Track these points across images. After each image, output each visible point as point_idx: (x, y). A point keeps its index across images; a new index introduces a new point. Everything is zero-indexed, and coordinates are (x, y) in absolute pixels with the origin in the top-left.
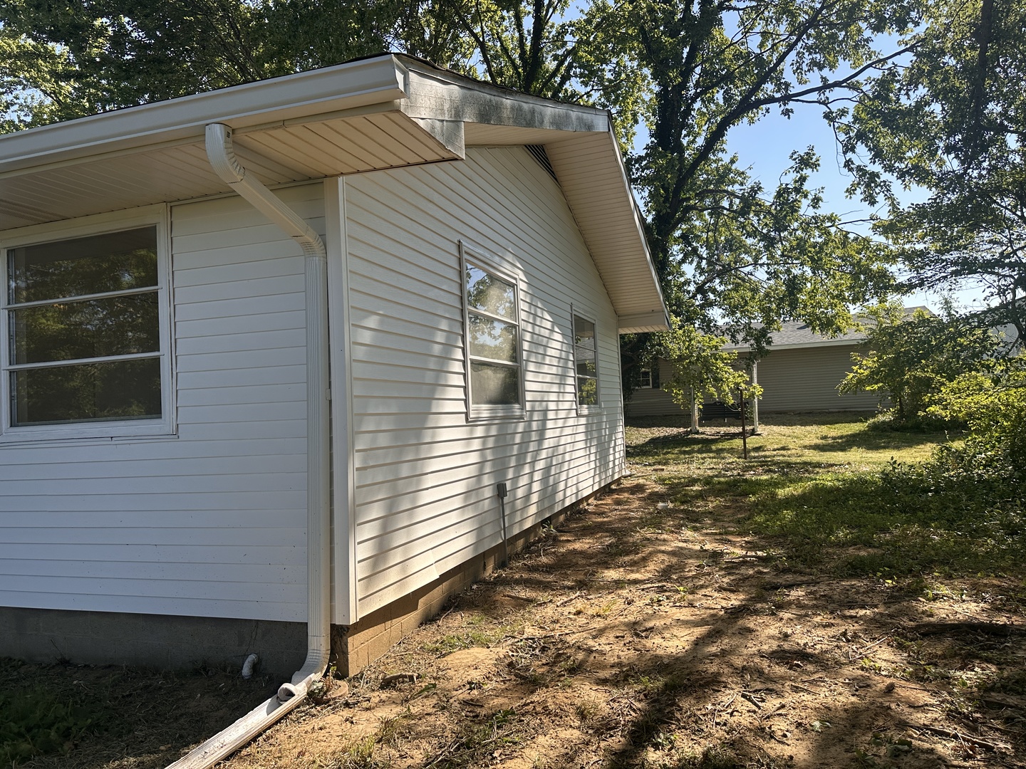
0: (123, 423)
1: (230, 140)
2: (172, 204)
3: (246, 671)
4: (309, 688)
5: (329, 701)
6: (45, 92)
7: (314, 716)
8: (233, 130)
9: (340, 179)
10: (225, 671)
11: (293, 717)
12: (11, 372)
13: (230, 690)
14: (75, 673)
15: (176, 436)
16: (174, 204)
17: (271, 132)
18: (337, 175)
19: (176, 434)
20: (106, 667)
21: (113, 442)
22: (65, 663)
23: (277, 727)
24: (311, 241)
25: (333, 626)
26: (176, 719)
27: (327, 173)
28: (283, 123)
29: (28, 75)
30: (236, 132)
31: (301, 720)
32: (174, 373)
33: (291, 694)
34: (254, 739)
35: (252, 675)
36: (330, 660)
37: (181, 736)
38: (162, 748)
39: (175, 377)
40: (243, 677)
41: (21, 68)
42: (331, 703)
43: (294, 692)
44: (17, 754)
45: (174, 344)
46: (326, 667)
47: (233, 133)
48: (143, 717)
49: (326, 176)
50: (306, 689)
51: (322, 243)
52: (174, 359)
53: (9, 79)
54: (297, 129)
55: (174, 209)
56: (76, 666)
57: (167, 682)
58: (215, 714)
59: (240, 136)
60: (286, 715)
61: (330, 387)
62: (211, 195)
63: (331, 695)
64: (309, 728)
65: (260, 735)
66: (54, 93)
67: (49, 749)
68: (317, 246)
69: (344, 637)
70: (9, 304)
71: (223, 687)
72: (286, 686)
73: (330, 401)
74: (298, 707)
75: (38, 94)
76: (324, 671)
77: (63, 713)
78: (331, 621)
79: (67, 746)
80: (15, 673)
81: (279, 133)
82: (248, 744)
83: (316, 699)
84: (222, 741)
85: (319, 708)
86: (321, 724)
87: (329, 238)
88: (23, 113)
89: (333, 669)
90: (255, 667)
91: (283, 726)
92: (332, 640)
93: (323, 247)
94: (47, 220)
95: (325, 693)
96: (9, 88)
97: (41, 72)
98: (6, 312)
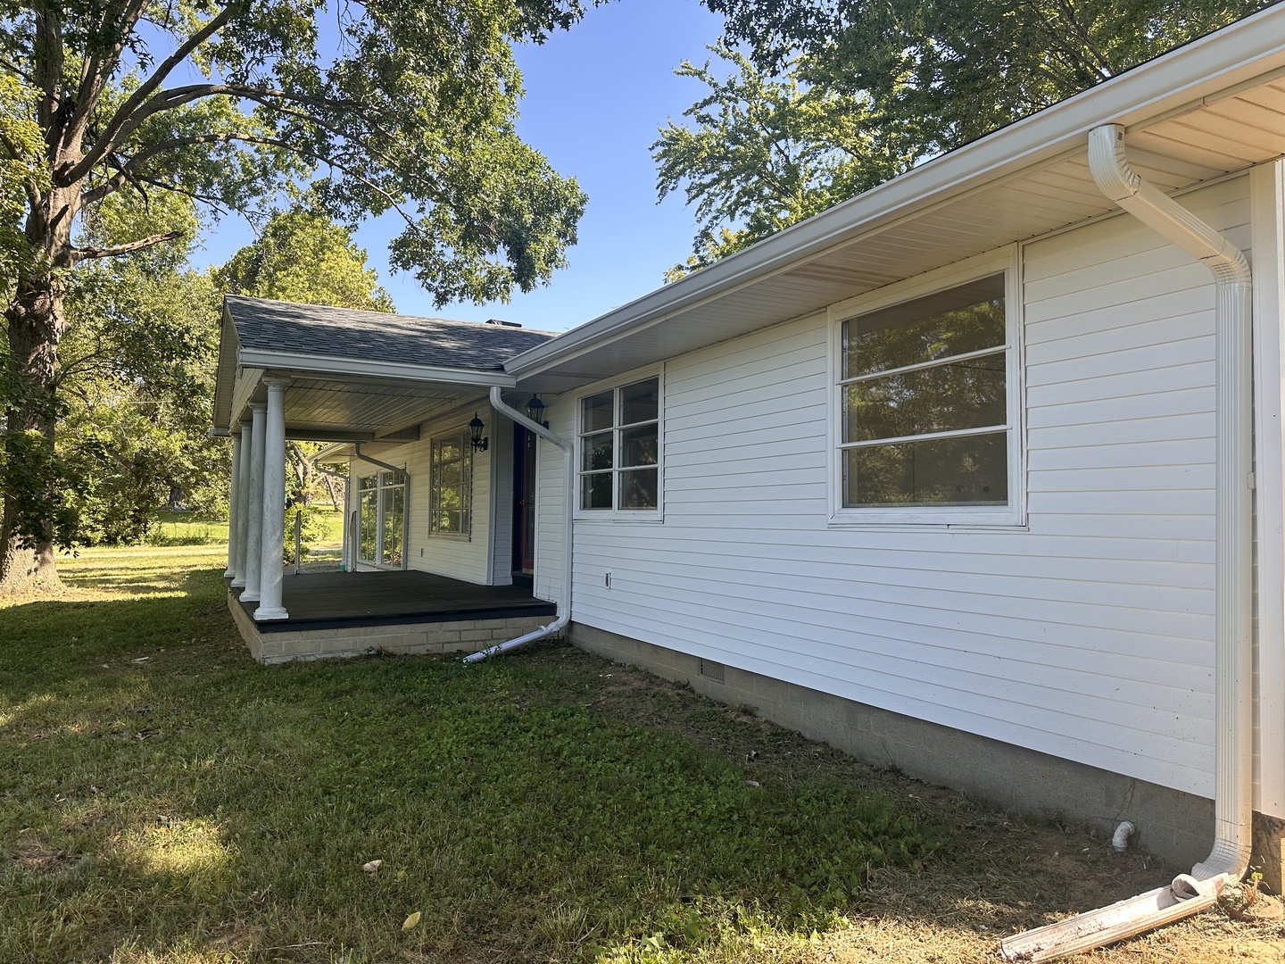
0: (960, 509)
1: (1122, 142)
2: (1024, 243)
3: (1118, 840)
4: (1220, 892)
5: (1252, 919)
6: (846, 149)
7: (1228, 932)
8: (1127, 129)
9: (1278, 164)
10: (1088, 833)
11: (1197, 922)
12: (844, 450)
13: (1098, 859)
14: (908, 785)
15: (1026, 528)
16: (1026, 242)
17: (1180, 119)
18: (1274, 159)
19: (1025, 526)
20: (939, 788)
21: (949, 531)
22: (895, 771)
23: (1175, 929)
24: (1229, 260)
25: (1256, 815)
26: (1032, 874)
27: (1256, 159)
28: (1202, 102)
29: (831, 135)
30: (1130, 130)
31: (1210, 932)
32: (1025, 450)
33: (1192, 892)
34: (1145, 934)
35: (1127, 849)
36: (1252, 862)
37: (1041, 897)
38: (1021, 903)
39: (1025, 454)
40: (1113, 848)
41: (824, 130)
42: (1257, 923)
43: (1198, 891)
44: (869, 856)
45: (1025, 413)
46: (1245, 869)
47: (1126, 133)
48: (993, 859)
49: (1255, 164)
50: (1216, 893)
51: (1245, 262)
52: (1025, 434)
53: (814, 144)
54: (1224, 106)
55: (1027, 249)
56: (908, 778)
57: (1014, 826)
58: (1082, 884)
59: (1138, 136)
60: (1186, 918)
61: (1254, 470)
62: (1076, 223)
63: (1253, 911)
64: (1225, 948)
65: (1151, 931)
66: (855, 148)
67: (899, 863)
68: (1238, 267)
69: (1275, 836)
70: (842, 379)
71: (1087, 853)
72: (1183, 877)
73: (1254, 491)
74: (1203, 912)
75: (838, 153)
76: (1242, 875)
77: (910, 827)
78: (1253, 807)
79: (917, 864)
80: (849, 769)
81: (1195, 118)
82: (1135, 938)
83: (1229, 909)
84: (1099, 920)
85: (1236, 924)
86: (1244, 949)
87: (1255, 253)
88: (824, 178)
89: (1257, 877)
90: (1130, 839)
91: (1181, 930)
92: (1254, 834)
93: (1247, 267)
94: (882, 284)
95: (1246, 906)
96: (814, 154)
97: (843, 128)
98: (840, 387)
